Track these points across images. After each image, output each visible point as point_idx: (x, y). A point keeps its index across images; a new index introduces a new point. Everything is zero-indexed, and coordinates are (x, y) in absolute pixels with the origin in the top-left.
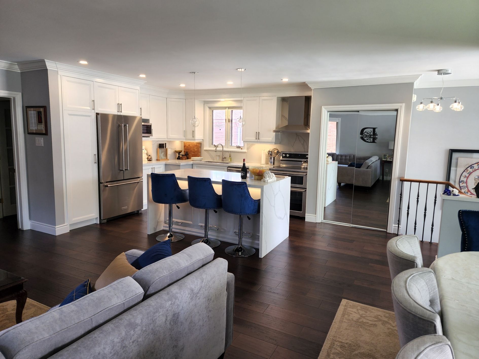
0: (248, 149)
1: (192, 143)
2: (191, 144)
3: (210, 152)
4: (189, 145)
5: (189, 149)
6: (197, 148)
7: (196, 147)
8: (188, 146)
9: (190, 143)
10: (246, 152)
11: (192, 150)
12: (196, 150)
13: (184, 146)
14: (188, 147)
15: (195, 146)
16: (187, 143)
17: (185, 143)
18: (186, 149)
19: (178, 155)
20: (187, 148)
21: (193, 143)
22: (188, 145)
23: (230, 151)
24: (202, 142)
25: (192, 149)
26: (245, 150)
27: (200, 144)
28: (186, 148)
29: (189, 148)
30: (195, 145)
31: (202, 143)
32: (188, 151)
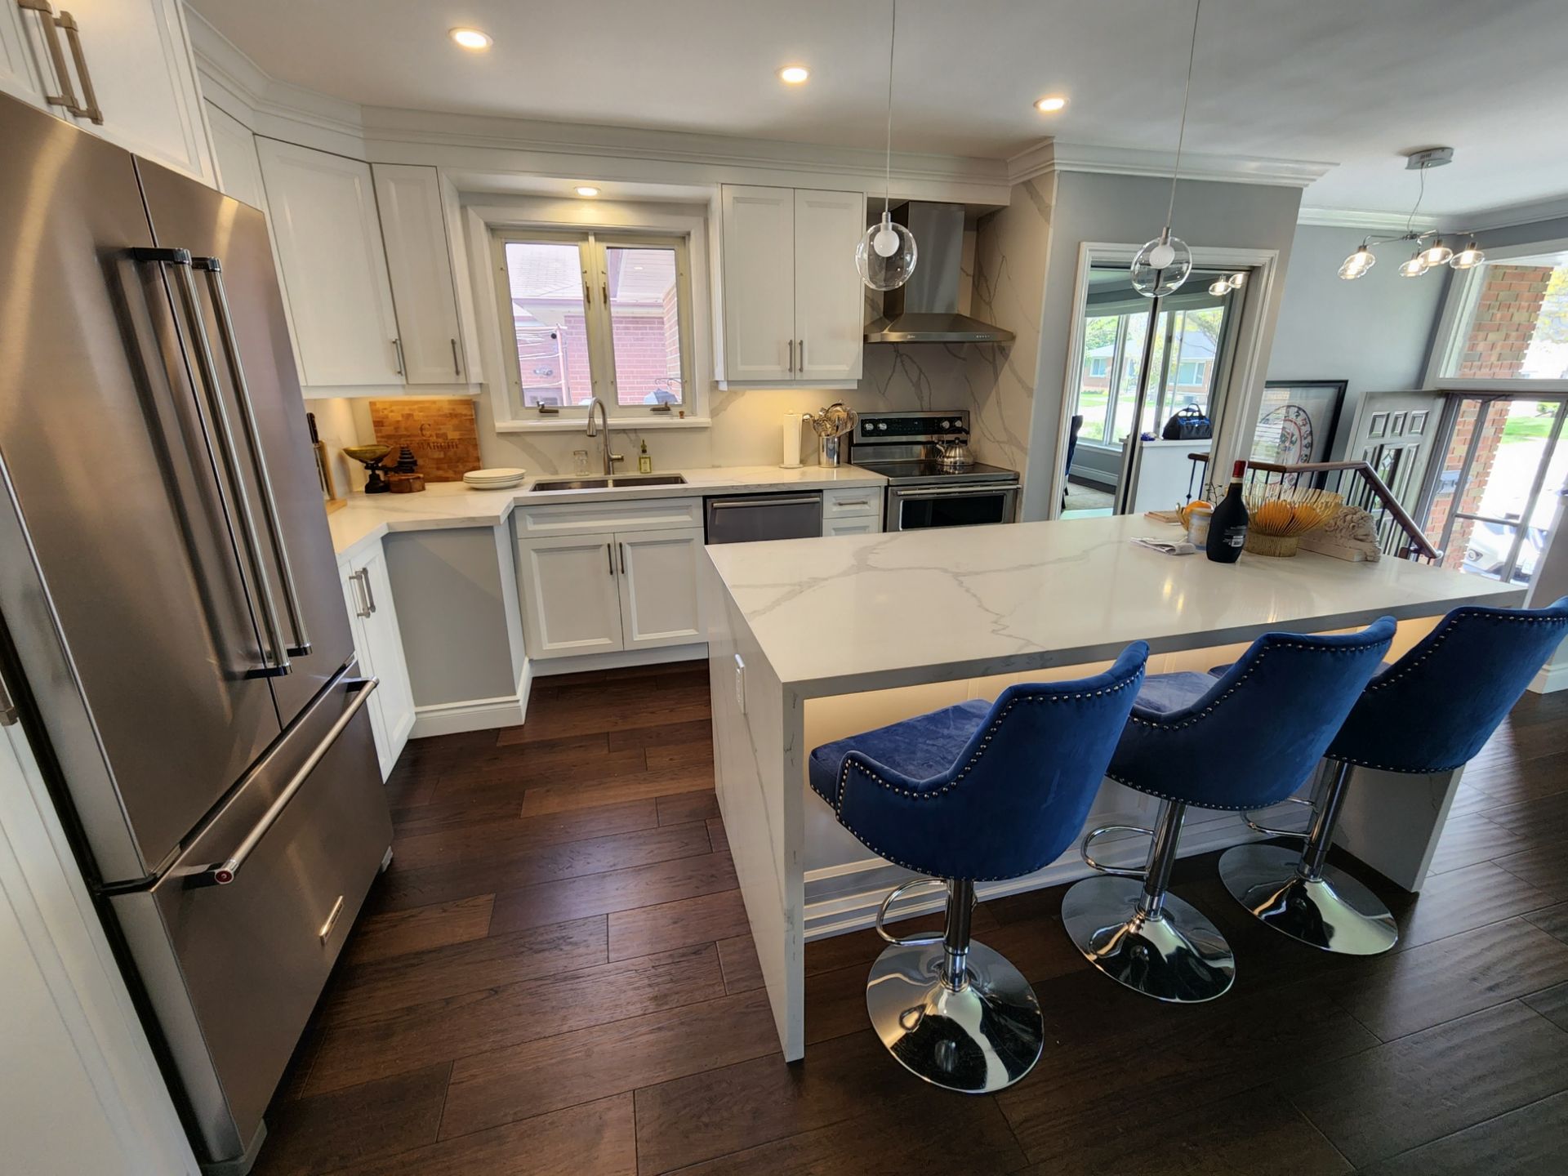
0: (714, 413)
1: (427, 405)
2: (421, 410)
3: (529, 439)
4: (409, 416)
5: (409, 436)
6: (456, 428)
7: (455, 421)
8: (400, 419)
9: (416, 407)
10: (706, 428)
11: (434, 439)
12: (453, 435)
13: (378, 424)
14: (403, 425)
15: (445, 416)
16: (394, 408)
17: (379, 406)
18: (389, 437)
19: (369, 472)
20: (397, 429)
21: (434, 402)
22: (403, 416)
23: (635, 431)
24: (478, 395)
25: (427, 433)
26: (702, 419)
27: (471, 404)
28: (388, 430)
29: (406, 429)
30: (447, 411)
31: (482, 401)
32: (403, 442)
